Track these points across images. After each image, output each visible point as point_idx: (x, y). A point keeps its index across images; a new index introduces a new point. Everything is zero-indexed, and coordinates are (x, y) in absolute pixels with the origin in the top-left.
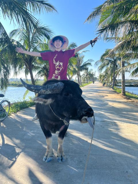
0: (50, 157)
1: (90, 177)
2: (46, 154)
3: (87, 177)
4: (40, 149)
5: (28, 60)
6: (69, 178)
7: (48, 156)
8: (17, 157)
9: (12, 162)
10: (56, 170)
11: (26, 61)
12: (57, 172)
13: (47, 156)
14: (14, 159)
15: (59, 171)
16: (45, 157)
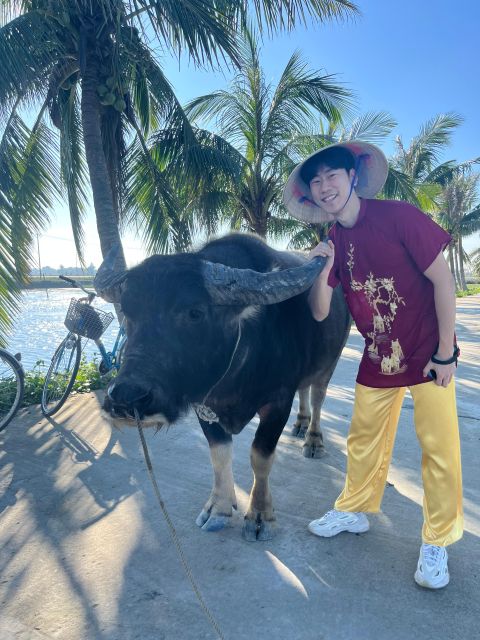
0: (221, 514)
1: (339, 616)
2: (209, 504)
3: (324, 614)
4: (203, 485)
5: (254, 198)
6: (256, 601)
7: (214, 511)
8: (122, 498)
9: (102, 510)
10: (225, 562)
11: (247, 202)
12: (223, 569)
13: (209, 511)
14: (111, 504)
15: (233, 570)
16: (203, 512)
